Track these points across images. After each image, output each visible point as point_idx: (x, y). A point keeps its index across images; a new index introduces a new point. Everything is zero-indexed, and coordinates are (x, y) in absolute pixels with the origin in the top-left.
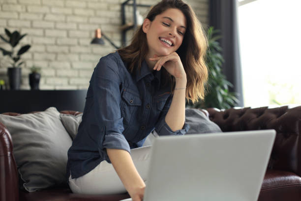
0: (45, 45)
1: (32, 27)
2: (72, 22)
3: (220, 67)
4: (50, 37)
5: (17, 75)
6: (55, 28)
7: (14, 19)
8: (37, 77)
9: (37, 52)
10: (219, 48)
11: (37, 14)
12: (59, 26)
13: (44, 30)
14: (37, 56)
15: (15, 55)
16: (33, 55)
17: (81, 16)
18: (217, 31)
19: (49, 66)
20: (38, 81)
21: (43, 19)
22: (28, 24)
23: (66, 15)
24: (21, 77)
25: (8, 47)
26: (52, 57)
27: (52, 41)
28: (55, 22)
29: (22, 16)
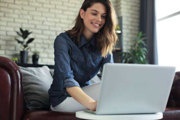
0: (43, 39)
1: (35, 28)
2: (59, 27)
3: (146, 56)
4: (46, 35)
5: (26, 56)
6: (49, 30)
7: (25, 23)
8: (37, 57)
9: (38, 43)
10: (145, 45)
11: (39, 21)
12: (51, 28)
13: (43, 30)
14: (37, 45)
15: (25, 44)
16: (35, 45)
17: (65, 23)
18: (144, 34)
19: (44, 51)
20: (37, 60)
21: (42, 24)
22: (33, 26)
23: (56, 23)
24: (28, 57)
25: (21, 39)
26: (46, 46)
27: (47, 37)
28: (49, 26)
29: (30, 22)
